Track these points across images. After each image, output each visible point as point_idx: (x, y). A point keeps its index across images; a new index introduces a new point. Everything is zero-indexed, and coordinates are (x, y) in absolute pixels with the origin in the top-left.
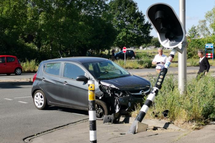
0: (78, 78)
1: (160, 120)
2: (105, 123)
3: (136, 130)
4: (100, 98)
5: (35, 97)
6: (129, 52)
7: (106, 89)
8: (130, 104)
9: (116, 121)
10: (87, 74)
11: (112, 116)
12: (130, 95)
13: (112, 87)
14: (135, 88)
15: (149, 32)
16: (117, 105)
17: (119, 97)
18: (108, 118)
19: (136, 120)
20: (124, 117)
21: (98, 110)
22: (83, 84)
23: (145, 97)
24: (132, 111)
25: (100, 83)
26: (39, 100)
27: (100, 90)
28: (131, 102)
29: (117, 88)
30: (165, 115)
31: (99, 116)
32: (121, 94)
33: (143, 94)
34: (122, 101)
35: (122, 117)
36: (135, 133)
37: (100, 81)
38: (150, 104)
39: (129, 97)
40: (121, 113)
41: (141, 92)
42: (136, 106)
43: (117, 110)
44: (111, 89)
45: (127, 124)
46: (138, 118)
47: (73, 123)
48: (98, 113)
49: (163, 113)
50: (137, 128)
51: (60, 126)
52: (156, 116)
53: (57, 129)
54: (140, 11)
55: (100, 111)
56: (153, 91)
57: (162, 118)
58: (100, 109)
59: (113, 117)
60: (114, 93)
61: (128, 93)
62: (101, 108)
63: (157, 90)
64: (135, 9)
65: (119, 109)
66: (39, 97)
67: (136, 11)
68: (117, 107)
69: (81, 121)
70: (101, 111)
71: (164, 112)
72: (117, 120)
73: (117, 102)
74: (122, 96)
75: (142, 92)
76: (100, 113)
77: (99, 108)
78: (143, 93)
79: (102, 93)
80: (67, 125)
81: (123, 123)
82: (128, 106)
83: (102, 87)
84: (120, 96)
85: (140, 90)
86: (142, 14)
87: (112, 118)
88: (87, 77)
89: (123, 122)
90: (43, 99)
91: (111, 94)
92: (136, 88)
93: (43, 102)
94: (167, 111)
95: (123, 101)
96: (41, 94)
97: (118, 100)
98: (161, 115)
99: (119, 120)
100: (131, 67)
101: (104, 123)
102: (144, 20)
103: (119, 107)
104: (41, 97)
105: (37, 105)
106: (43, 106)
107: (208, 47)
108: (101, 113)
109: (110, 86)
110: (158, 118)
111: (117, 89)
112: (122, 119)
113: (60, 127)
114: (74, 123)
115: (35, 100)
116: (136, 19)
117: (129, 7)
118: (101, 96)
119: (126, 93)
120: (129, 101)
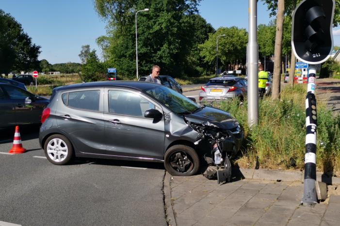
0: (148, 113)
2: (221, 182)
4: (197, 143)
5: (49, 145)
8: (235, 148)
12: (232, 135)
13: (207, 124)
16: (218, 152)
18: (224, 175)
21: (181, 160)
22: (154, 123)
25: (185, 120)
26: (57, 150)
29: (215, 126)
32: (218, 135)
37: (184, 116)
48: (182, 166)
50: (319, 192)
55: (185, 162)
56: (313, 130)
58: (185, 158)
61: (230, 133)
62: (188, 158)
66: (58, 145)
73: (218, 147)
76: (185, 165)
86: (27, 36)
90: (66, 148)
91: (205, 135)
93: (65, 153)
96: (61, 141)
101: (219, 183)
102: (30, 43)
104: (62, 145)
105: (52, 158)
106: (65, 160)
109: (204, 123)
115: (49, 151)
116: (21, 42)
117: (13, 28)
118: (199, 140)
119: (227, 133)
120: (234, 144)
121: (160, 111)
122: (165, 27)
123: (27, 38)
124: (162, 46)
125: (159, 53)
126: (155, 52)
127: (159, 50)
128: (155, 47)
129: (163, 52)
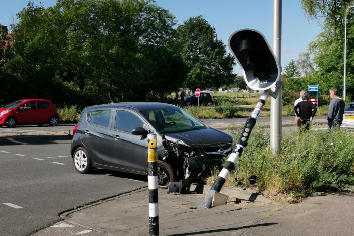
0: (134, 130)
1: (245, 189)
4: (164, 158)
5: (76, 156)
6: (205, 95)
7: (172, 146)
8: (204, 167)
9: (185, 191)
10: (147, 126)
11: (179, 184)
12: (204, 154)
13: (180, 143)
14: (211, 145)
15: (232, 69)
16: (187, 168)
17: (189, 157)
18: (175, 186)
19: (213, 188)
20: (196, 185)
21: (160, 174)
22: (141, 140)
24: (207, 177)
25: (163, 138)
26: (81, 161)
27: (163, 148)
28: (206, 165)
29: (187, 145)
30: (252, 183)
31: (162, 184)
32: (192, 153)
33: (222, 153)
34: (193, 163)
35: (193, 184)
36: (210, 207)
37: (164, 135)
38: (231, 167)
39: (203, 158)
40: (192, 180)
41: (219, 150)
42: (213, 171)
43: (187, 176)
44: (179, 146)
45: (200, 194)
46: (216, 186)
48: (161, 180)
49: (249, 180)
50: (213, 200)
51: (110, 196)
52: (240, 184)
53: (105, 200)
54: (219, 39)
55: (163, 176)
56: (236, 150)
57: (248, 187)
59: (181, 184)
60: (182, 152)
61: (202, 151)
62: (165, 173)
63: (241, 148)
64: (212, 37)
65: (189, 173)
66: (81, 156)
67: (214, 39)
68: (187, 171)
69: (137, 189)
70: (165, 176)
71: (250, 178)
72: (187, 189)
73: (187, 164)
74: (193, 156)
75: (221, 150)
77: (162, 172)
79: (166, 151)
80: (118, 195)
81: (195, 193)
82: (202, 170)
83: (167, 143)
84: (191, 155)
85: (218, 148)
86: (222, 44)
87: (179, 186)
89: (194, 191)
90: (86, 159)
91: (179, 153)
92: (213, 145)
93: (86, 164)
94: (254, 177)
95: (195, 163)
96: (83, 152)
97: (189, 161)
98: (245, 182)
99: (189, 190)
100: (207, 116)
101: (169, 193)
102: (225, 52)
103: (190, 171)
104: (84, 156)
105: (77, 167)
106: (86, 169)
107: (312, 90)
108: (164, 179)
109: (177, 142)
110: (243, 187)
112: (193, 187)
114: (128, 192)
115: (76, 161)
116: (213, 50)
117: (204, 34)
118: (166, 155)
119: (199, 152)
120: (203, 163)
121: (147, 129)
123: (221, 46)
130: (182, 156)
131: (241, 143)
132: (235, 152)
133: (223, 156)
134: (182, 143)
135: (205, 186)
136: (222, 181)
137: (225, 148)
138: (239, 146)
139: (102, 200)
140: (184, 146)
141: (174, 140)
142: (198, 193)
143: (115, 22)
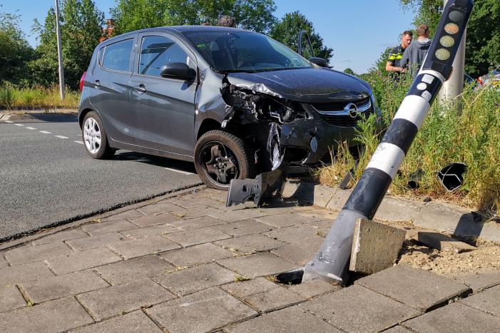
0: (165, 68)
1: (430, 200)
2: (233, 205)
3: (354, 257)
4: (224, 124)
5: (86, 127)
7: (244, 98)
8: (314, 144)
9: (270, 199)
10: (194, 60)
11: (256, 183)
12: (315, 114)
13: (260, 90)
14: (331, 96)
16: (276, 146)
17: (280, 127)
18: (244, 189)
19: (351, 206)
20: (297, 183)
21: (220, 160)
22: (183, 88)
23: (359, 123)
24: (321, 166)
25: (225, 80)
26: (92, 137)
27: (222, 101)
28: (318, 139)
29: (275, 94)
30: (451, 183)
31: (224, 180)
32: (288, 113)
33: (354, 114)
34: (290, 136)
35: (290, 182)
37: (226, 75)
39: (312, 123)
40: (285, 173)
41: (347, 108)
42: (336, 152)
43: (276, 164)
44: (257, 97)
45: (305, 208)
46: (361, 199)
47: (139, 201)
48: (223, 171)
49: (441, 177)
50: (356, 249)
52: (413, 185)
54: (316, 33)
55: (226, 165)
56: (421, 86)
58: (226, 157)
59: (260, 184)
60: (266, 111)
61: (311, 110)
62: (228, 157)
65: (280, 158)
66: (92, 128)
68: (276, 153)
69: (170, 192)
70: (231, 165)
71: (443, 171)
72: (274, 194)
73: (275, 137)
74: (291, 119)
75: (352, 107)
76: (226, 169)
77: (224, 156)
78: (353, 110)
79: (228, 108)
80: (110, 210)
82: (311, 150)
83: (233, 93)
84: (284, 118)
85: (345, 103)
86: (319, 37)
87: (255, 189)
88: (191, 67)
90: (99, 133)
91: (259, 113)
92: (334, 95)
93: (99, 141)
95: (295, 136)
96: (95, 121)
97: (279, 130)
99: (279, 195)
101: (230, 205)
102: (321, 45)
103: (281, 154)
104: (97, 129)
105: (89, 146)
106: (100, 151)
108: (229, 171)
109: (254, 87)
110: (421, 193)
111: (276, 98)
112: (290, 189)
113: (78, 218)
114: (144, 200)
115: (86, 136)
117: (302, 28)
118: (227, 118)
119: (303, 111)
120: (313, 135)
121: (193, 66)
122: (496, 11)
123: (318, 39)
124: (489, 38)
125: (483, 48)
126: (479, 49)
127: (485, 44)
128: (478, 41)
129: (491, 47)
130: (266, 119)
131: (434, 64)
132: (420, 93)
133: (359, 118)
134: (264, 89)
135: (316, 187)
136: (381, 183)
137: (360, 103)
138: (429, 75)
139: (50, 227)
140: (269, 96)
141: (249, 86)
142: (301, 205)
143: (213, 7)
